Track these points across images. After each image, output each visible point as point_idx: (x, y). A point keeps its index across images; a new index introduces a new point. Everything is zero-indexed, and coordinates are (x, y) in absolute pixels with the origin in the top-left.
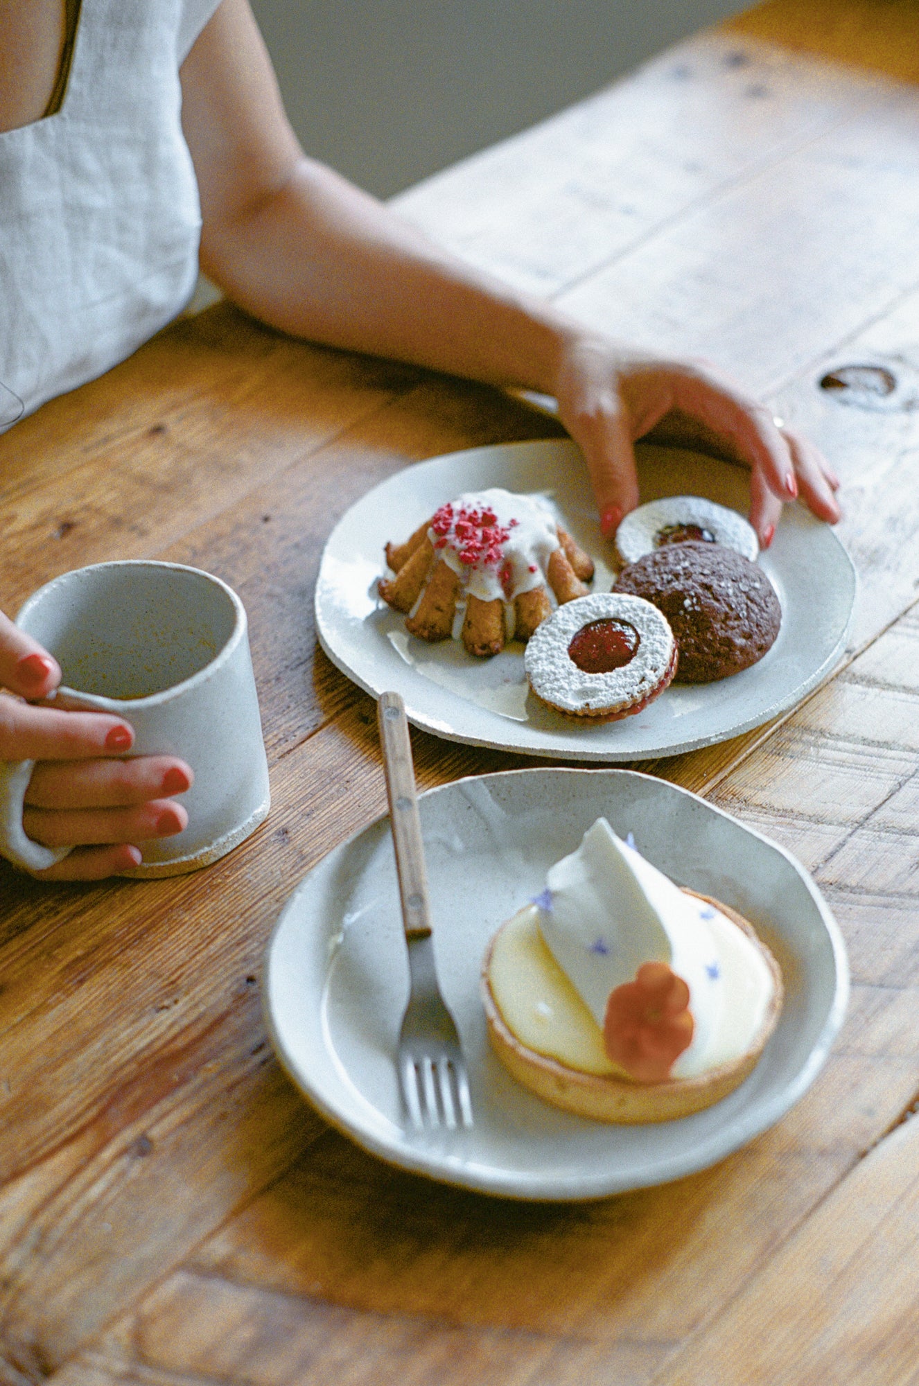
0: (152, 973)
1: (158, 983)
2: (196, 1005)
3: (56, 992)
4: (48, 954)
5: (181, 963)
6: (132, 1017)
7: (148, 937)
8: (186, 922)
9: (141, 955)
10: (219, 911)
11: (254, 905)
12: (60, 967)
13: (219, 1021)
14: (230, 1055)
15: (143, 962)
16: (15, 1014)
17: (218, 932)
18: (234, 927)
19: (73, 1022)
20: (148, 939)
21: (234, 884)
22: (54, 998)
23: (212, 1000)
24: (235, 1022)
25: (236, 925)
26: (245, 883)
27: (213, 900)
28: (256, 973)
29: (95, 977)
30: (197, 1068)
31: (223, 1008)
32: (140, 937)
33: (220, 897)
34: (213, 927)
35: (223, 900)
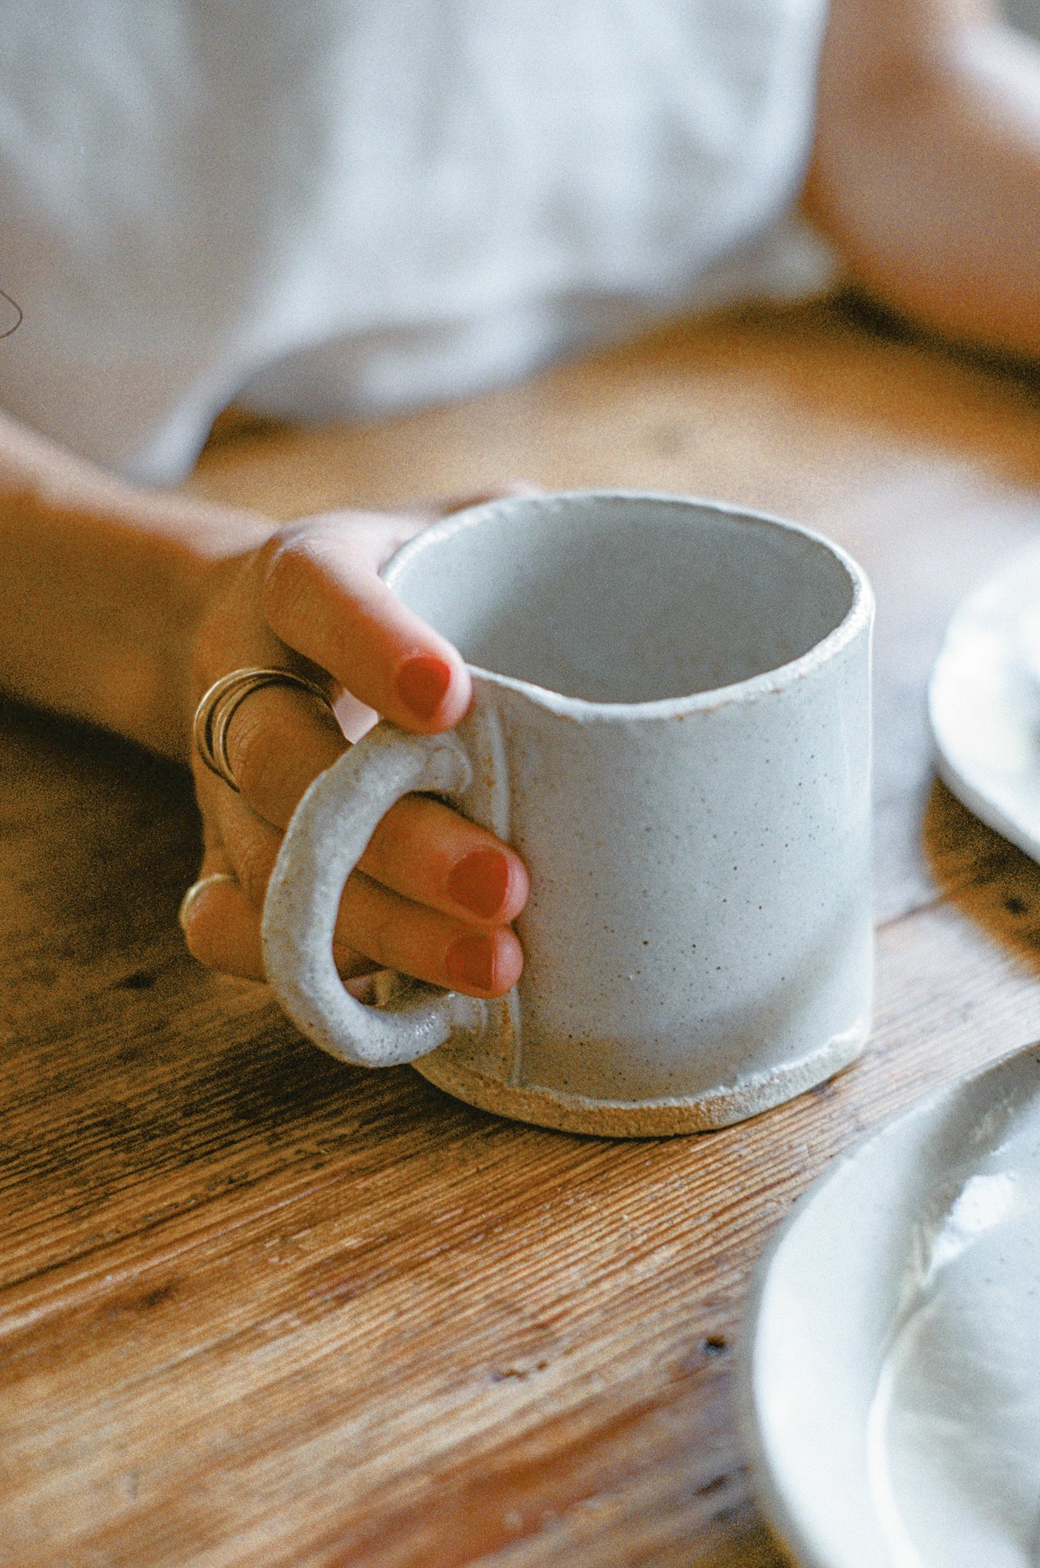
0: (499, 1302)
1: (511, 1323)
2: (587, 1378)
3: (282, 1312)
4: (284, 1238)
5: (564, 1292)
6: (438, 1382)
7: (503, 1232)
8: (589, 1216)
9: (481, 1265)
10: (666, 1203)
11: (740, 1202)
12: (302, 1266)
13: (633, 1418)
14: (644, 1491)
15: (484, 1279)
16: (184, 1343)
17: (658, 1242)
18: (692, 1237)
19: (306, 1375)
20: (505, 1237)
21: (705, 1157)
22: (275, 1322)
23: (624, 1372)
24: (670, 1425)
25: (699, 1234)
26: (731, 1158)
27: (656, 1181)
28: (729, 1333)
29: (375, 1293)
30: (565, 1507)
31: (648, 1392)
32: (488, 1230)
33: (672, 1179)
34: (645, 1232)
35: (676, 1185)
